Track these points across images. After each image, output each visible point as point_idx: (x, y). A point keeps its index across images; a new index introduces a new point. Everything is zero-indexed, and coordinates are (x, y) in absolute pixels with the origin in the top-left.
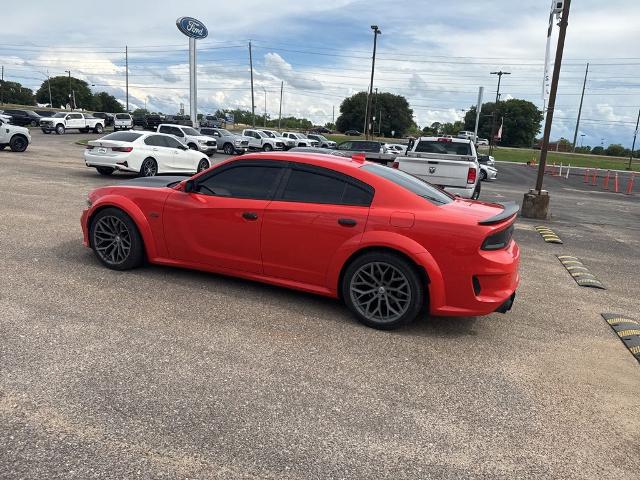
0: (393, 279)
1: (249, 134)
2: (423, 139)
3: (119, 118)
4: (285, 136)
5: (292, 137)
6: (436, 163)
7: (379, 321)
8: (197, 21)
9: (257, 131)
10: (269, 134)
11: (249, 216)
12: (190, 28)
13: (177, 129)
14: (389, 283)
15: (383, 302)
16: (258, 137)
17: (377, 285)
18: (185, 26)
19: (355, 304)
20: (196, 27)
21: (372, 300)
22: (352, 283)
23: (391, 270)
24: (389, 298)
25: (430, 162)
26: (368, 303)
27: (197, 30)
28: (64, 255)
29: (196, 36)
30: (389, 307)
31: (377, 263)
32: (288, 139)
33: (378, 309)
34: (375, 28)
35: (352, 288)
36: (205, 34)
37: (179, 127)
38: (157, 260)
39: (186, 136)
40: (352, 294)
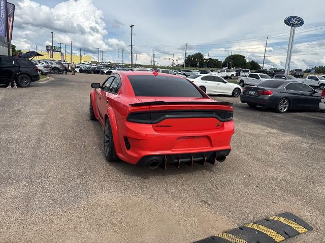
3: (243, 71)
8: (296, 17)
9: (317, 76)
12: (293, 22)
13: (257, 75)
16: (317, 80)
18: (288, 22)
20: (296, 20)
27: (297, 22)
36: (302, 23)
37: (258, 74)
39: (261, 78)
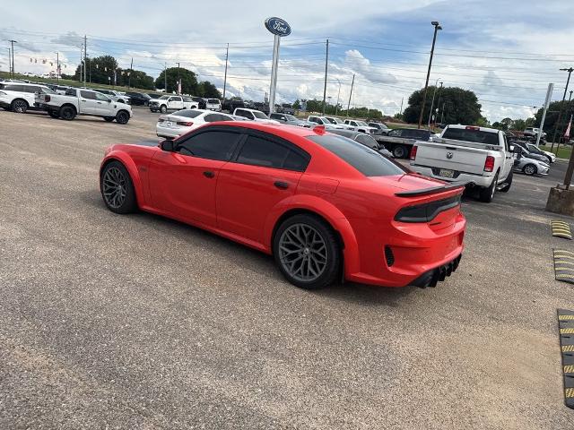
0: (314, 241)
1: (313, 120)
2: (452, 126)
3: (210, 102)
4: (347, 123)
5: (353, 124)
6: (454, 149)
7: (300, 279)
8: (283, 22)
9: (321, 118)
10: (331, 121)
11: (209, 174)
12: (276, 27)
13: (249, 113)
14: (312, 246)
15: (307, 262)
16: (321, 123)
17: (303, 246)
18: (272, 25)
19: (282, 261)
20: (281, 26)
21: (297, 259)
22: (281, 241)
23: (313, 231)
24: (312, 260)
25: (448, 148)
26: (293, 262)
27: (282, 29)
28: (86, 198)
29: (280, 34)
30: (310, 268)
31: (302, 225)
32: (349, 126)
33: (301, 268)
34: (436, 24)
35: (281, 247)
36: (288, 32)
37: (251, 111)
38: (145, 207)
39: (256, 119)
40: (280, 252)
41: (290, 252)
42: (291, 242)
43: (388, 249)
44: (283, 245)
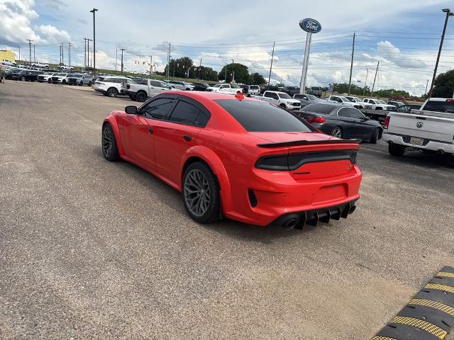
0: (204, 183)
1: (334, 99)
2: (432, 99)
3: (252, 88)
4: (366, 101)
5: (371, 102)
6: (424, 119)
7: (195, 214)
8: (314, 21)
9: (340, 97)
10: (351, 100)
12: (310, 26)
15: (201, 201)
16: (340, 101)
17: (200, 188)
19: (186, 199)
20: (313, 24)
21: (195, 198)
22: (186, 183)
24: (203, 199)
27: (314, 27)
29: (313, 31)
30: (201, 206)
31: (196, 170)
32: (368, 104)
33: (196, 206)
34: (447, 11)
35: (185, 187)
36: (319, 28)
37: (277, 93)
38: (123, 156)
39: (280, 99)
40: (185, 192)
41: (191, 192)
42: (192, 184)
43: (251, 192)
44: (187, 186)
